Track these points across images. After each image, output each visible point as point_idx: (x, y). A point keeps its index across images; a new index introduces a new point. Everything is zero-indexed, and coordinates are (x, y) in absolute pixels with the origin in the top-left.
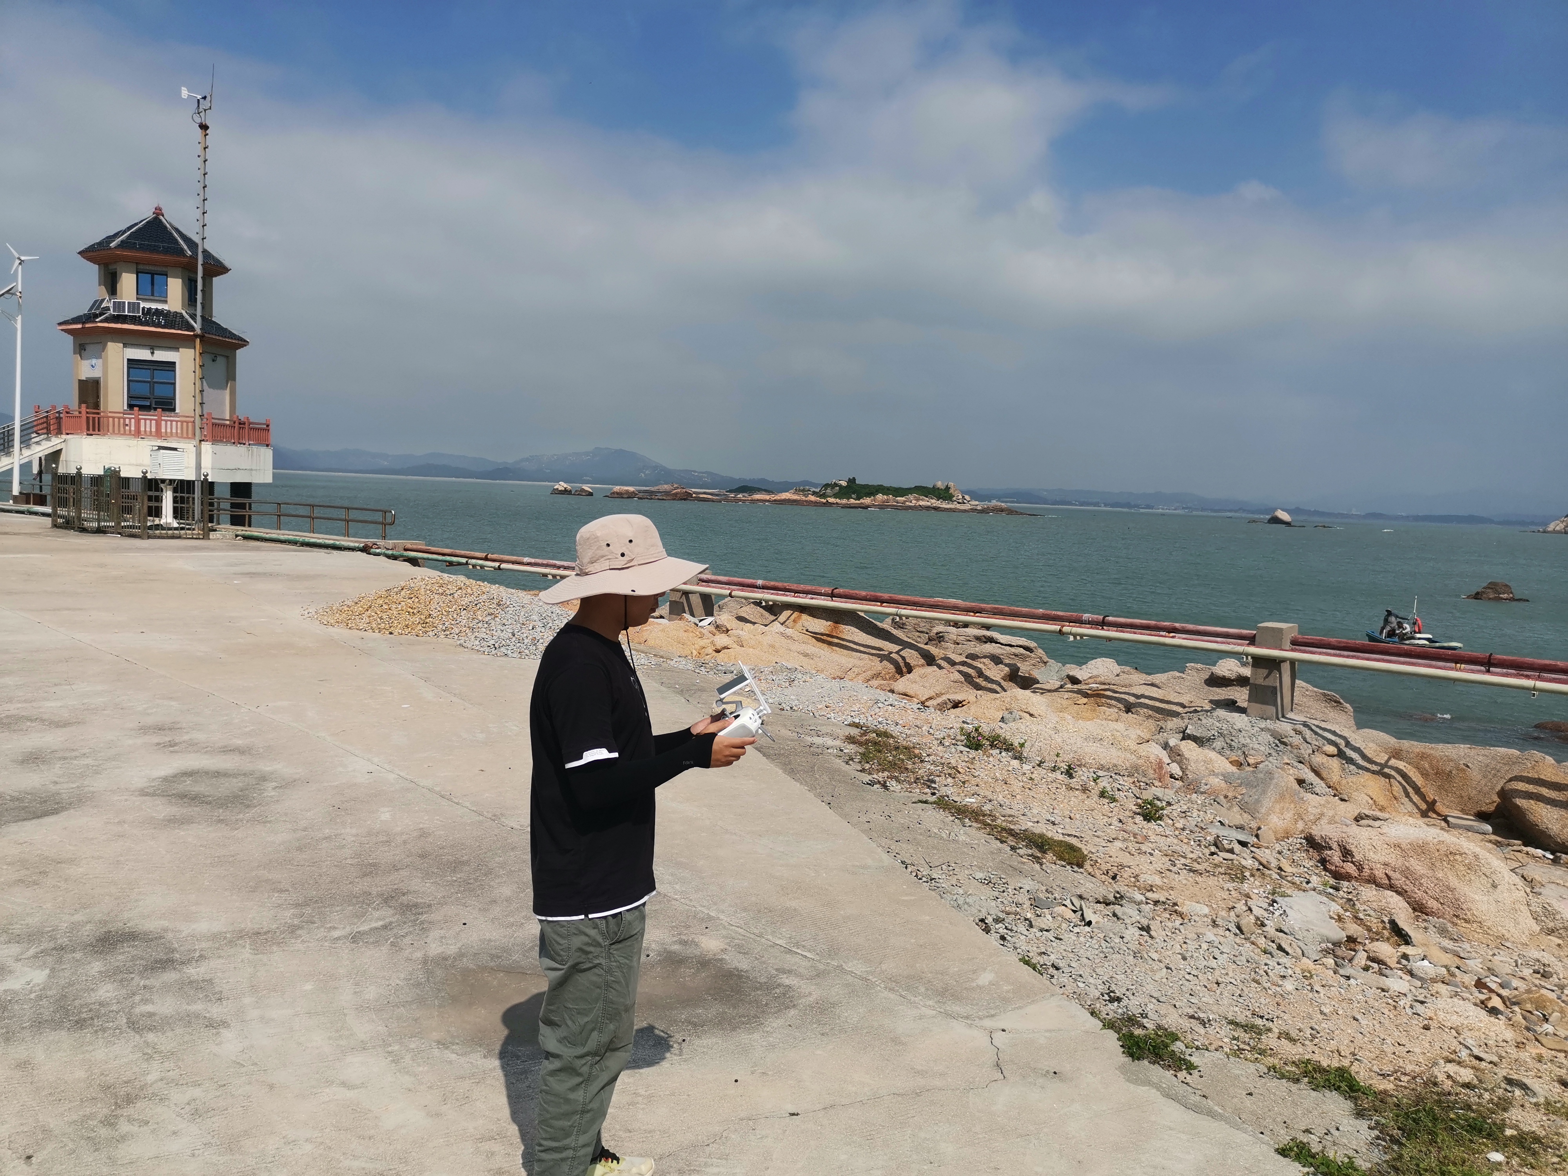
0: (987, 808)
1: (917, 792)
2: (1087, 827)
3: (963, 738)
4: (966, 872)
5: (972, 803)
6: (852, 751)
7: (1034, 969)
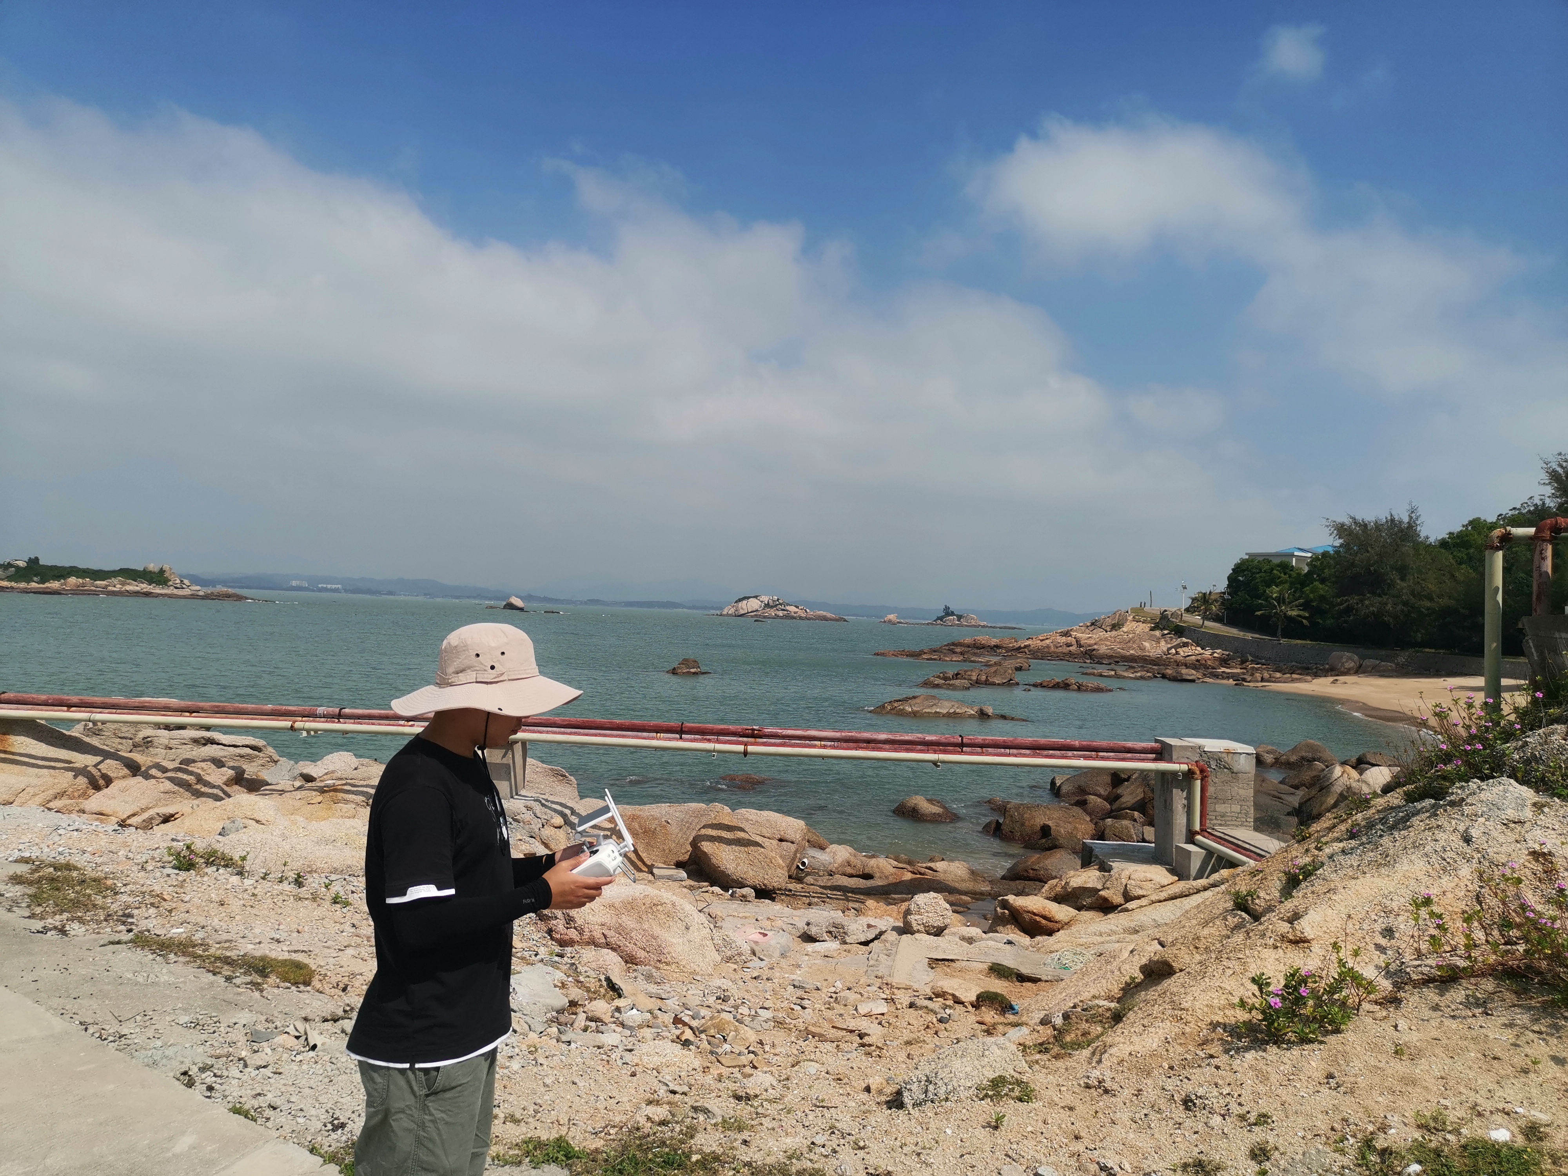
0: (198, 936)
1: (107, 932)
2: (316, 939)
3: (171, 858)
4: (168, 1018)
5: (180, 934)
6: (19, 894)
7: (246, 1117)
